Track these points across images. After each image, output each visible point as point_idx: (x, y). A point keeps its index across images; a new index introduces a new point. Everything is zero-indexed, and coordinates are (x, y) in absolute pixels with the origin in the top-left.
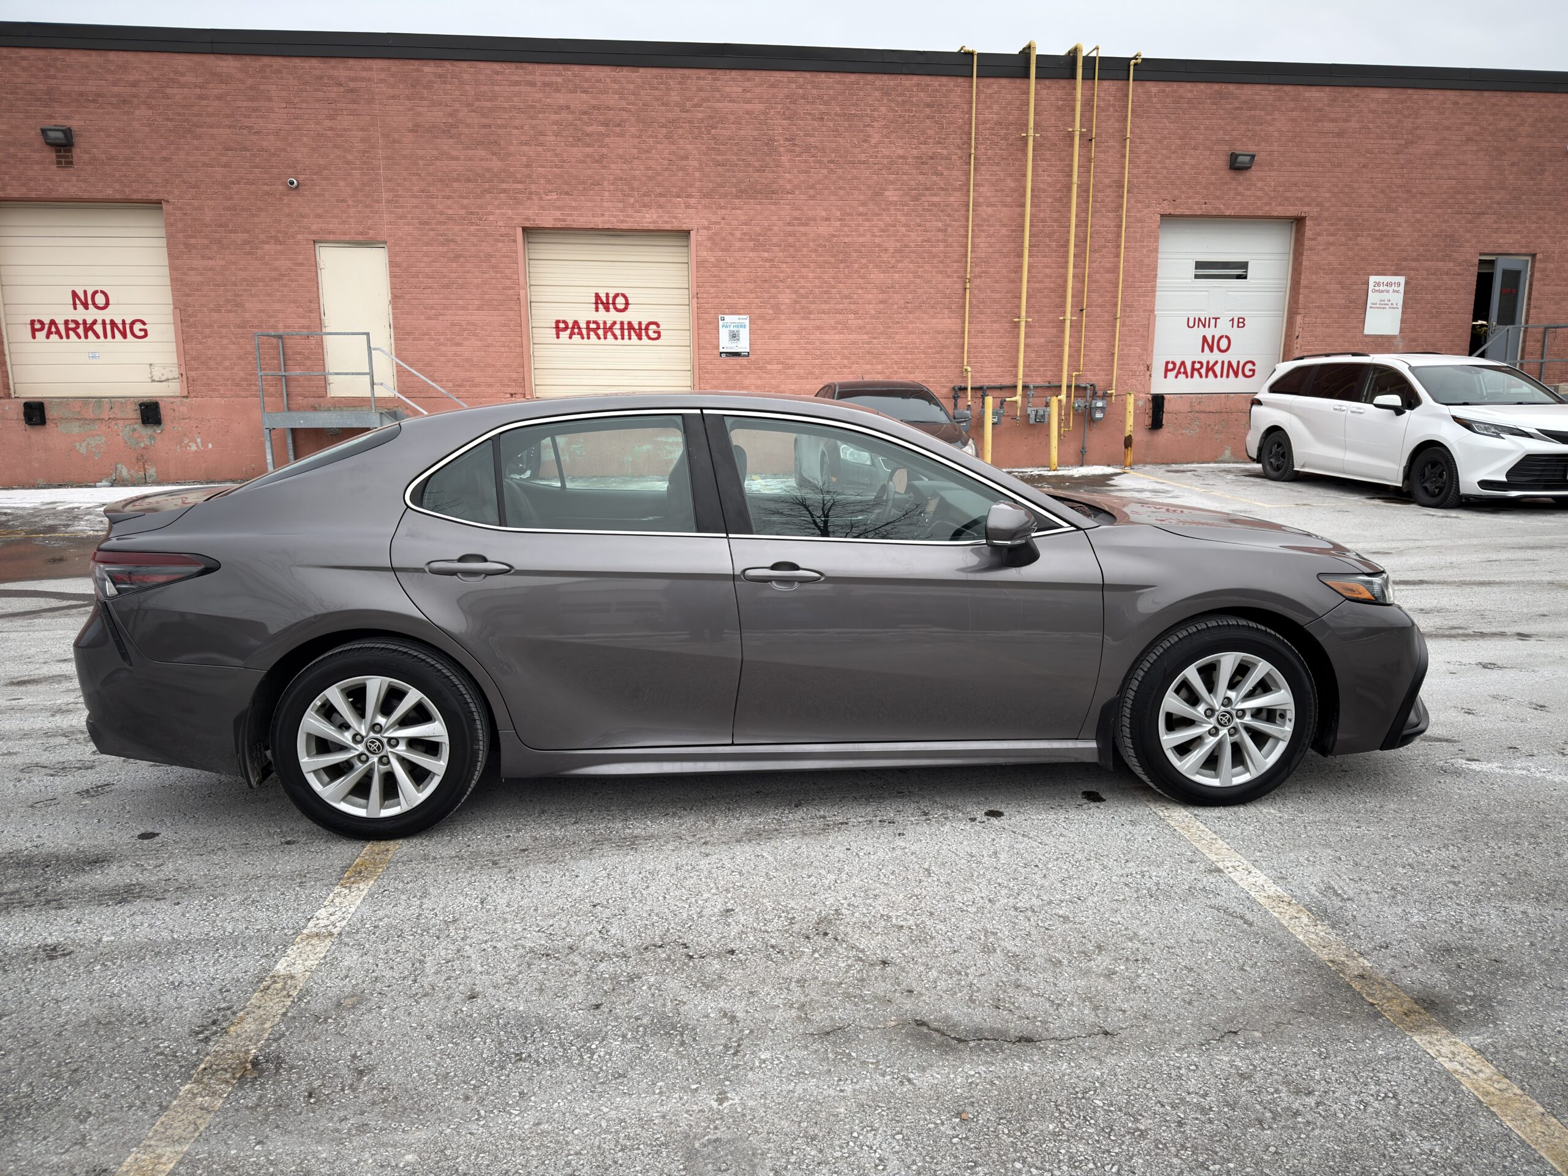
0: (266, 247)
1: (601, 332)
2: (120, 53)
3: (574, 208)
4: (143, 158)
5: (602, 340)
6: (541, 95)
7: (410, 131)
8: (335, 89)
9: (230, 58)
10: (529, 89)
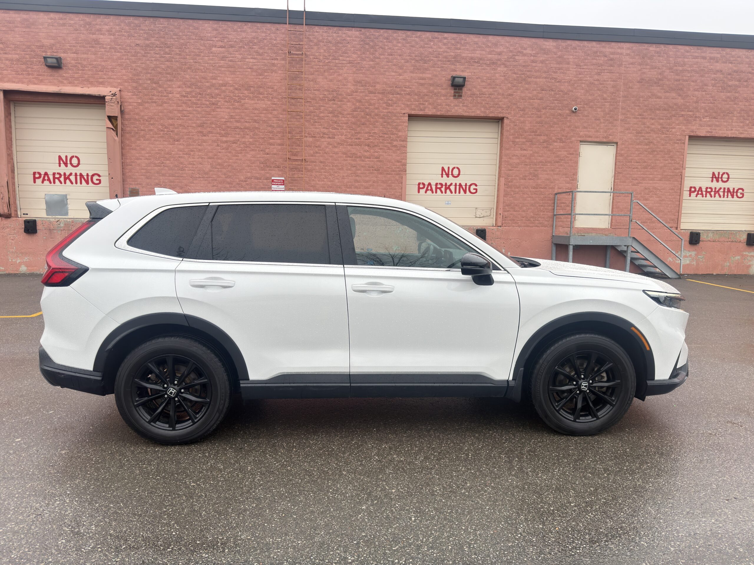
0: (555, 144)
1: (713, 193)
2: (495, 37)
3: (717, 126)
4: (499, 94)
5: (713, 198)
6: (708, 64)
7: (639, 82)
8: (602, 59)
9: (551, 40)
10: (702, 60)
